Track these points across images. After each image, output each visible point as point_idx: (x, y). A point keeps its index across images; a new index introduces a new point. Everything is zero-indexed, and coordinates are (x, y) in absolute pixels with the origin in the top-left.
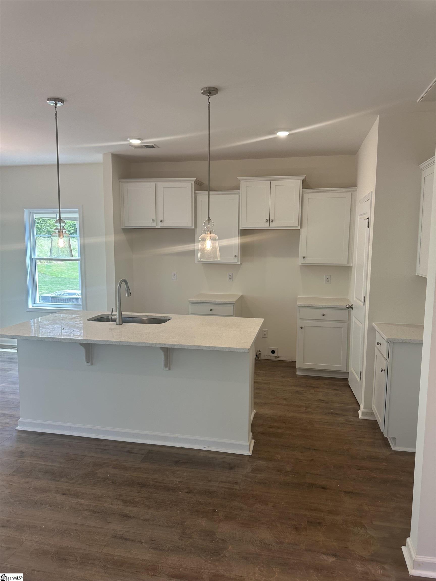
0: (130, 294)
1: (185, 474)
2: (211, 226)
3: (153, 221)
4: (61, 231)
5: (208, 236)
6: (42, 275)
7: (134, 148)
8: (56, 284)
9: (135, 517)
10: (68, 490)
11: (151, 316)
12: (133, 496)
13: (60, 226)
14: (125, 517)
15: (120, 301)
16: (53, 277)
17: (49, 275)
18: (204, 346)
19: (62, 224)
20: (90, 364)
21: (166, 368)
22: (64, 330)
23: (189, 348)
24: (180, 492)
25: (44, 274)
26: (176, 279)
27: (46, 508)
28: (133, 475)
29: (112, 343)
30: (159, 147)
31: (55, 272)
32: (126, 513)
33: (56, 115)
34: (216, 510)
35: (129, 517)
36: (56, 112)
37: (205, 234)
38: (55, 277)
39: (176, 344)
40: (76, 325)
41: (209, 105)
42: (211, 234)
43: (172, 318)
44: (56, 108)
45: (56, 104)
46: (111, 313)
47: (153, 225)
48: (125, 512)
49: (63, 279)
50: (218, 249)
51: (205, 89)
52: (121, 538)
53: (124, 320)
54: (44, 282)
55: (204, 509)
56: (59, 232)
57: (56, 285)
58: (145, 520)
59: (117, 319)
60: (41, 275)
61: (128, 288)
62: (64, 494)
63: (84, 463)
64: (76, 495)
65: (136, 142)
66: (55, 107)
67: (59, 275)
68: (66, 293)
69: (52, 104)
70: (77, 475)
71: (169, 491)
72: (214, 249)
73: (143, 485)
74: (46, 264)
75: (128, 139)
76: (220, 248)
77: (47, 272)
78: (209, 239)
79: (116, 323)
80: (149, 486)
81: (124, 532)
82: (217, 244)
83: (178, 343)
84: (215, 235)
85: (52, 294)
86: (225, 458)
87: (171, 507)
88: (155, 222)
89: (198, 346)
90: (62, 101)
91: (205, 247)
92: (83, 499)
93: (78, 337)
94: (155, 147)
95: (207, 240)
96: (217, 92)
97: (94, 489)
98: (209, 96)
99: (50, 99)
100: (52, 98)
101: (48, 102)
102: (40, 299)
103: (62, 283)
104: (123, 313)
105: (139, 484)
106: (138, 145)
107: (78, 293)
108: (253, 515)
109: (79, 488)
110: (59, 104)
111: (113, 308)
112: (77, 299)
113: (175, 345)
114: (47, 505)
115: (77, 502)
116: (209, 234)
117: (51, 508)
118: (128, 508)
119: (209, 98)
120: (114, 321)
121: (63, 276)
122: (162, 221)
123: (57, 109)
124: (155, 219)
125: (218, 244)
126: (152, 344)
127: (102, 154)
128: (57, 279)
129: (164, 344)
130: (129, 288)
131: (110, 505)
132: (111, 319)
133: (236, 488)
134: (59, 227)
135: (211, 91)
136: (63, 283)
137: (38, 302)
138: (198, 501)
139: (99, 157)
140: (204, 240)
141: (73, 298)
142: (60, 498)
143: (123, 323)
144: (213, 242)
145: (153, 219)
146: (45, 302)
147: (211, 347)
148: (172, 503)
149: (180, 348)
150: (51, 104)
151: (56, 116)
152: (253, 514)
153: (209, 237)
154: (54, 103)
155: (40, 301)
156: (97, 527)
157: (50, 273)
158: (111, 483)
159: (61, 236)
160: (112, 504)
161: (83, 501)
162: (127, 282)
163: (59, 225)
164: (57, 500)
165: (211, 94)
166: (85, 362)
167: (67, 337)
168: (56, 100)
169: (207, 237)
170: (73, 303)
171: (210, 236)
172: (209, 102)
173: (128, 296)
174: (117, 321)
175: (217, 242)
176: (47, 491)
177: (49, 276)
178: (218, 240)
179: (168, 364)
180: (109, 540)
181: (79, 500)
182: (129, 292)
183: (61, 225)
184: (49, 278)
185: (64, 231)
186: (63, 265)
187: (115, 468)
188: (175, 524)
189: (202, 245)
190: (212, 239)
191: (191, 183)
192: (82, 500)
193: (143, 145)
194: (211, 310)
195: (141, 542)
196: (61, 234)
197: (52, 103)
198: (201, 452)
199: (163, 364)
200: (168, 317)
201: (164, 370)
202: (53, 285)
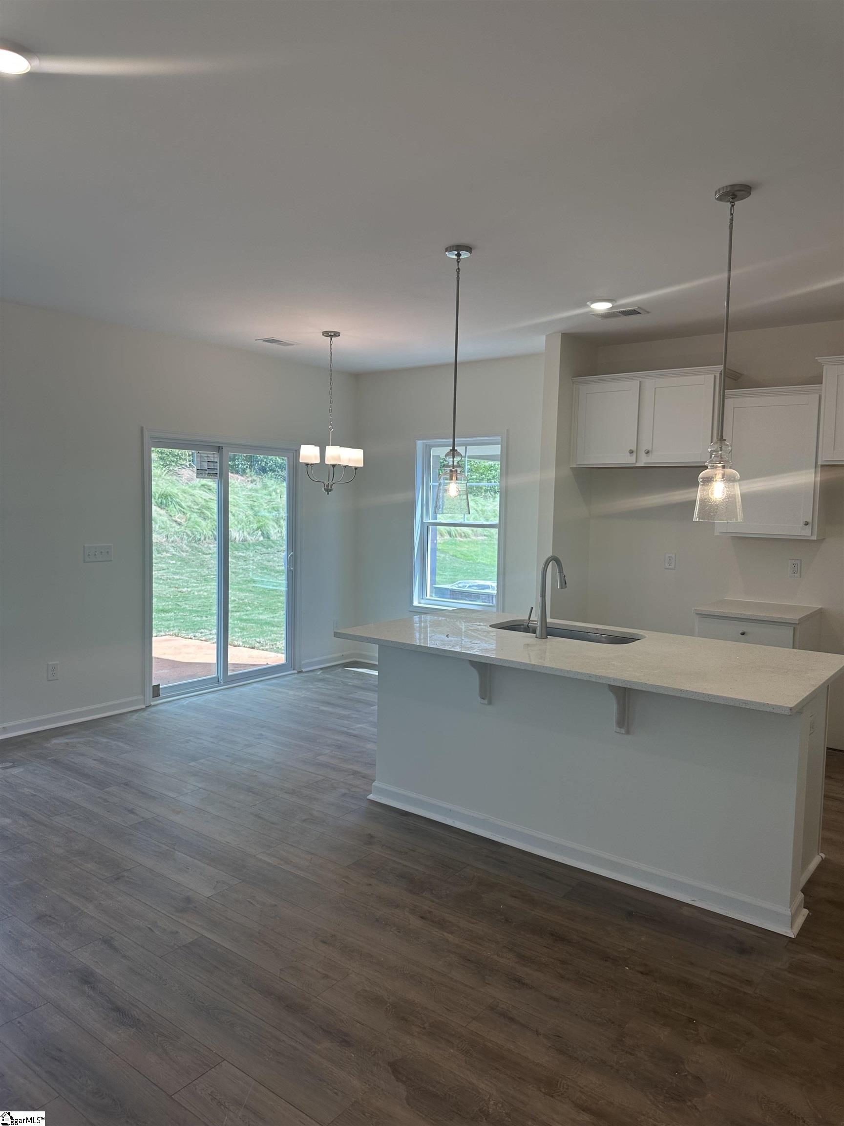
0: (566, 584)
1: (643, 939)
2: (724, 454)
3: (631, 452)
4: (453, 470)
5: (718, 472)
6: (451, 557)
7: (600, 319)
8: (470, 574)
9: (534, 988)
10: (430, 912)
11: (605, 630)
12: (538, 952)
13: (453, 462)
14: (517, 983)
15: (544, 596)
16: (468, 561)
17: (461, 558)
18: (693, 692)
19: (457, 459)
20: (486, 702)
21: (622, 729)
22: (448, 637)
23: (662, 692)
24: (627, 968)
25: (453, 556)
26: (672, 567)
27: (391, 933)
28: (544, 916)
29: (520, 666)
30: (648, 312)
31: (472, 554)
32: (520, 977)
33: (458, 273)
34: (694, 1020)
35: (524, 984)
36: (459, 269)
37: (711, 469)
38: (471, 562)
39: (637, 681)
40: (470, 632)
41: (732, 220)
42: (724, 469)
43: (645, 637)
44: (458, 262)
45: (459, 255)
46: (527, 618)
47: (630, 460)
48: (518, 974)
49: (483, 566)
50: (739, 499)
51: (723, 190)
52: (504, 1015)
53: (550, 632)
54: (452, 569)
55: (670, 1011)
56: (451, 471)
57: (470, 576)
58: (551, 998)
59: (537, 627)
60: (449, 557)
61: (562, 574)
62: (422, 918)
63: (463, 877)
64: (442, 924)
65: (602, 307)
66: (457, 260)
67: (477, 559)
68: (476, 584)
69: (453, 256)
70: (448, 892)
71: (606, 960)
72: (730, 500)
73: (559, 938)
74: (459, 540)
75: (588, 303)
76: (743, 496)
77: (459, 553)
78: (720, 478)
79: (535, 635)
80: (570, 942)
81: (511, 1006)
82: (737, 490)
83: (641, 680)
84: (734, 471)
85: (452, 585)
86: (733, 929)
87: (604, 990)
88: (635, 454)
89: (681, 690)
90: (469, 249)
91: (710, 495)
92: (452, 933)
93: (466, 650)
94: (640, 313)
95: (716, 481)
96: (750, 194)
97: (473, 923)
98: (731, 202)
99: (449, 249)
100: (453, 246)
101: (447, 253)
102: (431, 592)
103: (480, 572)
104: (549, 620)
105: (552, 935)
106: (607, 313)
107: (491, 584)
108: (773, 1052)
109: (448, 914)
110: (465, 255)
111: (532, 608)
112: (489, 596)
113: (634, 683)
114: (394, 928)
115: (442, 936)
116: (721, 468)
117: (399, 934)
118: (525, 969)
119: (733, 206)
120: (534, 632)
121: (484, 562)
122: (648, 452)
123: (460, 263)
124: (634, 448)
125: (739, 489)
126: (590, 676)
127: (545, 336)
128: (473, 566)
129: (612, 678)
130: (563, 572)
131: (495, 957)
132: (528, 627)
133: (745, 991)
134: (451, 464)
135: (737, 193)
136: (483, 572)
137: (428, 597)
138: (660, 994)
139: (539, 342)
140: (708, 480)
141: (483, 594)
142: (415, 923)
143: (548, 637)
144: (727, 484)
145: (632, 449)
146: (439, 597)
147: (709, 695)
148: (608, 983)
149: (644, 690)
150: (451, 257)
151: (458, 276)
152: (773, 1049)
153: (721, 474)
154: (456, 254)
155: (431, 596)
156: (466, 986)
157: (463, 555)
158: (502, 919)
159: (454, 478)
160: (498, 955)
161: (450, 937)
162: (560, 561)
163: (452, 459)
164: (410, 924)
165: (736, 197)
166: (479, 698)
167: (450, 648)
168: (459, 248)
169: (716, 474)
170: (483, 602)
171: (723, 472)
172: (732, 214)
173: (562, 587)
174: (538, 631)
175: (737, 485)
176: (397, 906)
177: (462, 560)
178: (739, 480)
179: (624, 721)
180: (482, 1011)
181: (445, 934)
182: (563, 581)
183: (455, 459)
184: (461, 563)
185: (458, 469)
186: (486, 542)
187: (515, 897)
188: (606, 1020)
189: (704, 490)
190: (728, 479)
191: (713, 376)
192: (450, 935)
193: (617, 312)
194: (743, 634)
195: (538, 1033)
196: (454, 475)
197: (453, 254)
198: (685, 908)
199: (614, 721)
200: (637, 634)
201: (616, 732)
202: (466, 574)
